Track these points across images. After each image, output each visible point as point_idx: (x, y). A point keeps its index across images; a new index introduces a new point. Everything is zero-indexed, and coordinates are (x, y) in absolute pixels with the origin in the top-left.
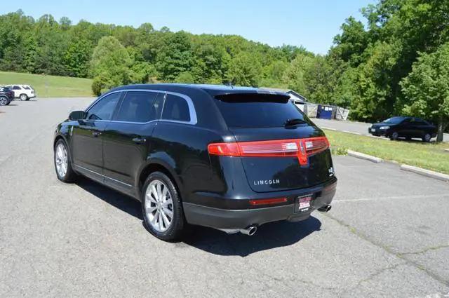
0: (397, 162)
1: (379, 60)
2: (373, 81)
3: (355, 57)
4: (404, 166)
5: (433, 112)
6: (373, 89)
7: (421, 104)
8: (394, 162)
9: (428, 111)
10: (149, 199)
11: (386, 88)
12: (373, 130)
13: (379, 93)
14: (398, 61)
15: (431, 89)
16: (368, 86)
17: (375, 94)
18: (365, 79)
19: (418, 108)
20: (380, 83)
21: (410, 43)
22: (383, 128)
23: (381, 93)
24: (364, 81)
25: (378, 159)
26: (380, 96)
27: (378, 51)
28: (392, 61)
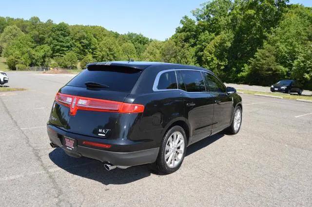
1: (217, 43)
2: (215, 56)
6: (216, 61)
11: (225, 61)
13: (220, 63)
14: (232, 44)
16: (212, 59)
17: (218, 64)
18: (210, 55)
20: (220, 57)
23: (222, 64)
24: (209, 56)
26: (221, 65)
28: (229, 44)
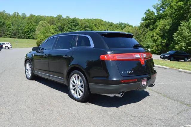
0: (176, 69)
1: (162, 27)
2: (160, 36)
3: (151, 26)
4: (179, 70)
5: (189, 48)
6: (160, 40)
7: (183, 44)
8: (175, 69)
9: (186, 47)
10: (72, 83)
11: (166, 39)
12: (162, 57)
13: (162, 41)
14: (170, 27)
15: (187, 38)
16: (158, 38)
17: (161, 42)
18: (156, 36)
19: (182, 46)
20: (163, 37)
21: (175, 19)
22: (166, 56)
23: (164, 41)
24: (156, 37)
25: (168, 67)
26: (163, 43)
27: (161, 23)
28: (168, 27)
